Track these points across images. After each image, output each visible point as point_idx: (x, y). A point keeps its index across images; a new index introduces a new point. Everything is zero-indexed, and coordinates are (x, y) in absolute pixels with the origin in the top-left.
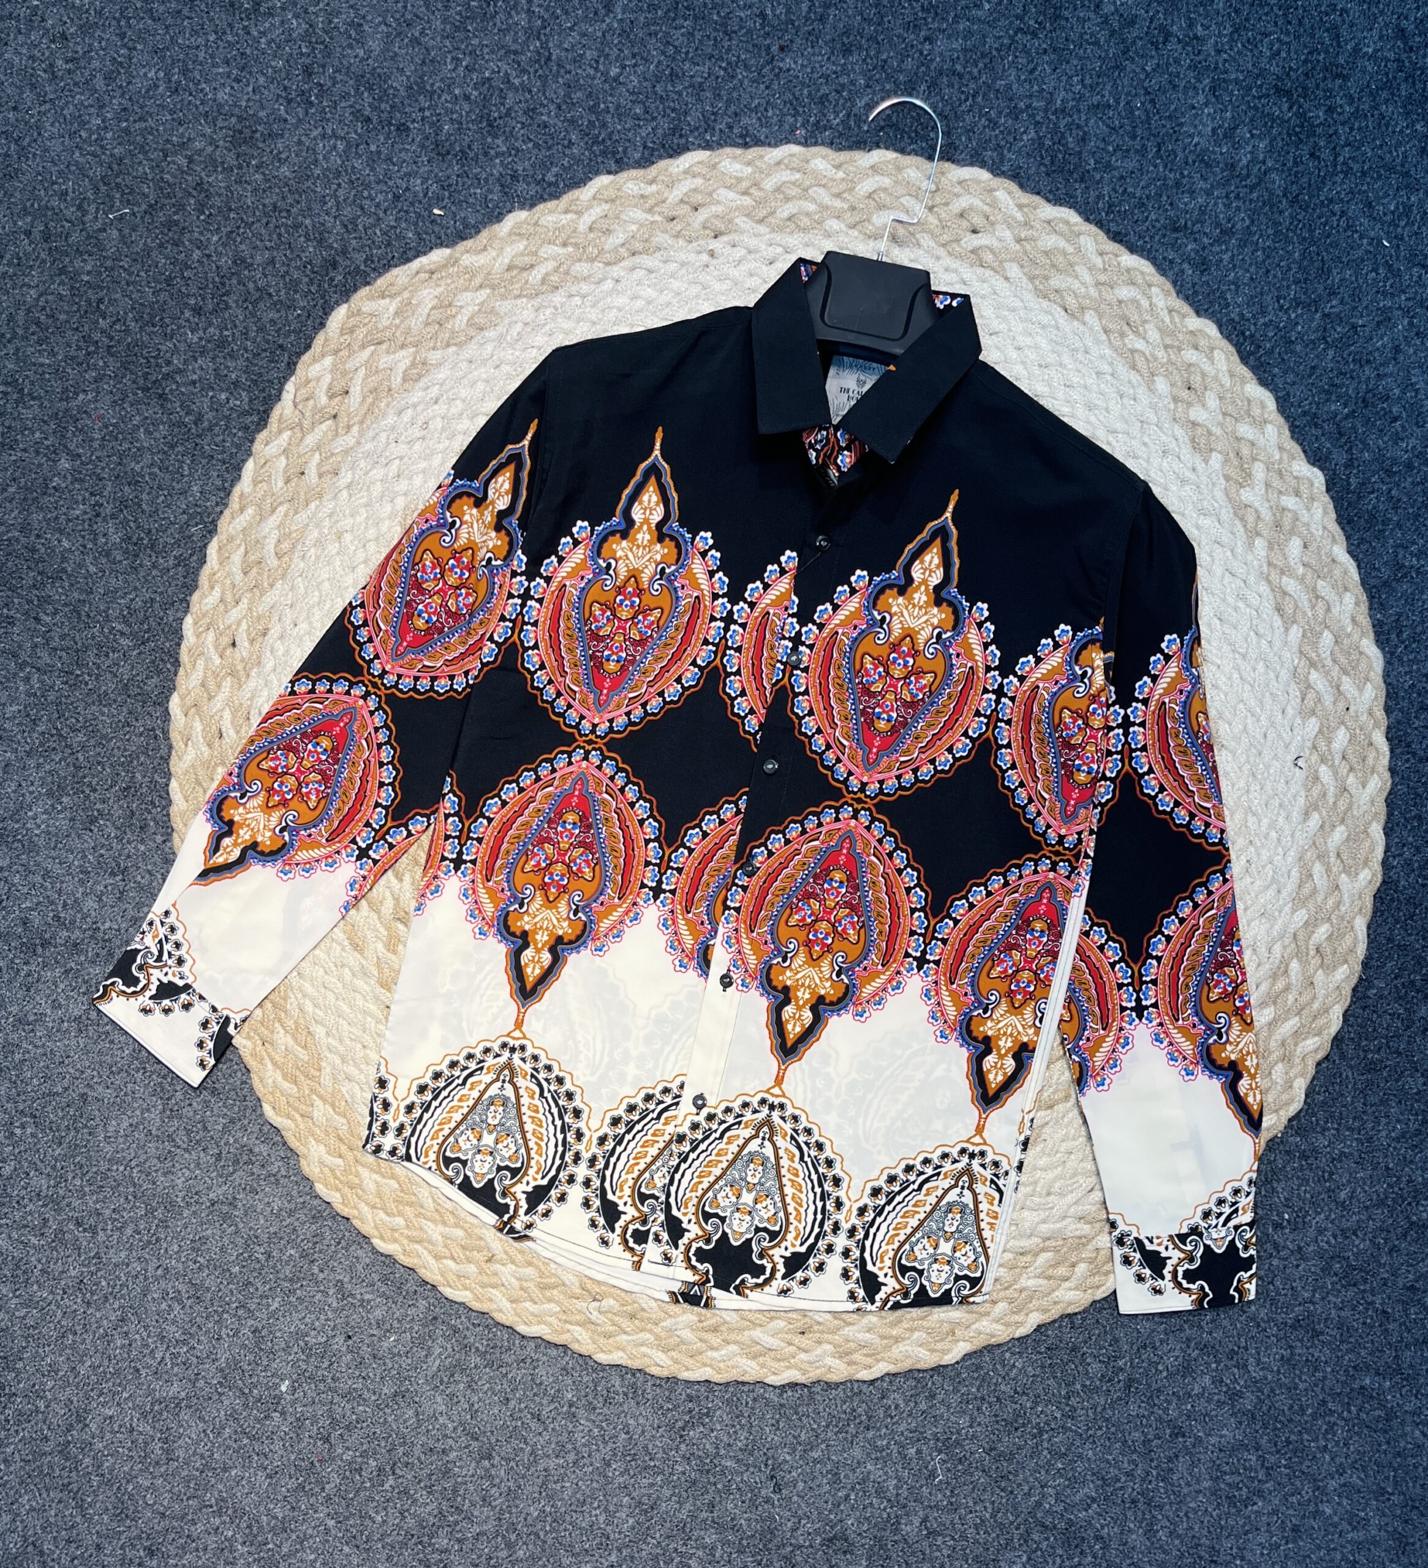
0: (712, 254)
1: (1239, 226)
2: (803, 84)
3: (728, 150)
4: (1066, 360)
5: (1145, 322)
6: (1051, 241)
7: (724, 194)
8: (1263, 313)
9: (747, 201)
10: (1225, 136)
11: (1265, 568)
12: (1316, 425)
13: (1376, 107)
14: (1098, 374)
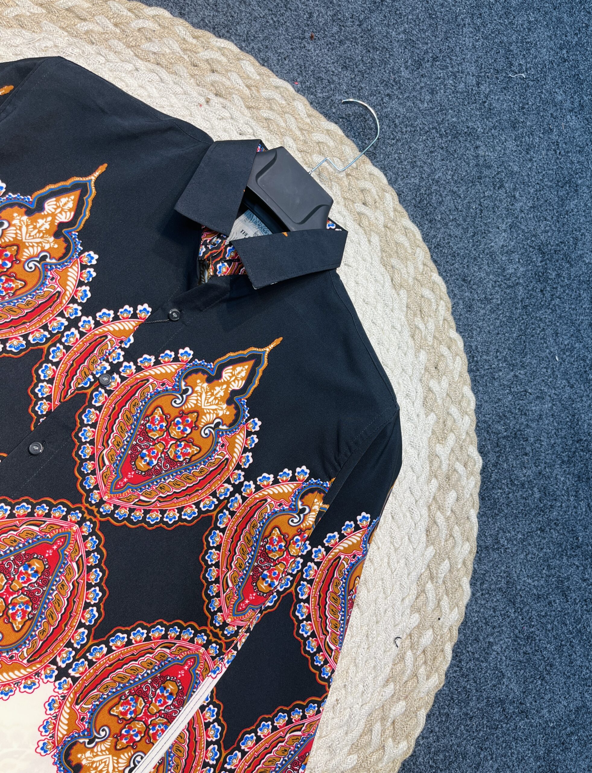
0: (208, 102)
1: (494, 301)
2: (313, 63)
3: (252, 58)
4: (380, 306)
5: (430, 316)
6: (402, 239)
7: (234, 76)
8: (488, 354)
9: (247, 92)
10: (507, 253)
11: (431, 500)
12: (488, 431)
13: (579, 289)
14: (393, 327)
